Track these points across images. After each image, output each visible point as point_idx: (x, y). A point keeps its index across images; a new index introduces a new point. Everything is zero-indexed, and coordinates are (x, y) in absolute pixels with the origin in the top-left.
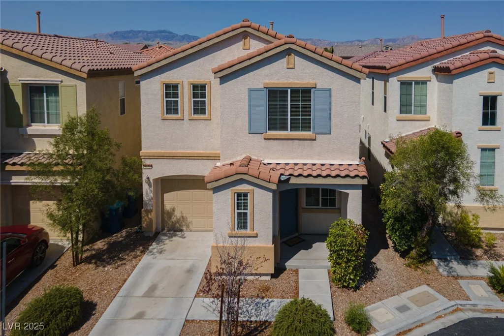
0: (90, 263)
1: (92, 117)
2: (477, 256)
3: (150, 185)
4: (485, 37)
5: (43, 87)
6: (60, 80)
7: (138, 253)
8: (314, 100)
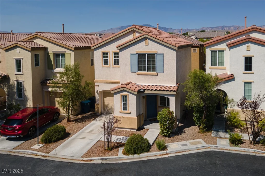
0: (74, 122)
1: (76, 66)
2: (235, 131)
3: (98, 94)
4: (252, 28)
5: (60, 54)
6: (65, 51)
7: (92, 120)
8: (157, 59)
